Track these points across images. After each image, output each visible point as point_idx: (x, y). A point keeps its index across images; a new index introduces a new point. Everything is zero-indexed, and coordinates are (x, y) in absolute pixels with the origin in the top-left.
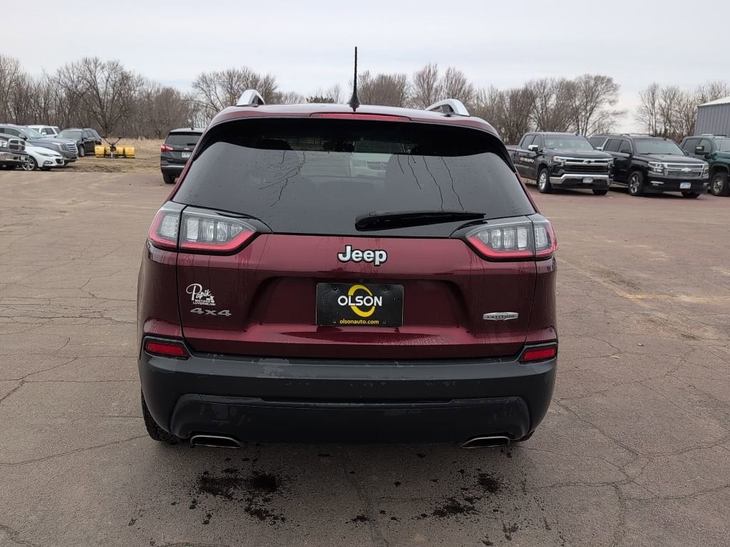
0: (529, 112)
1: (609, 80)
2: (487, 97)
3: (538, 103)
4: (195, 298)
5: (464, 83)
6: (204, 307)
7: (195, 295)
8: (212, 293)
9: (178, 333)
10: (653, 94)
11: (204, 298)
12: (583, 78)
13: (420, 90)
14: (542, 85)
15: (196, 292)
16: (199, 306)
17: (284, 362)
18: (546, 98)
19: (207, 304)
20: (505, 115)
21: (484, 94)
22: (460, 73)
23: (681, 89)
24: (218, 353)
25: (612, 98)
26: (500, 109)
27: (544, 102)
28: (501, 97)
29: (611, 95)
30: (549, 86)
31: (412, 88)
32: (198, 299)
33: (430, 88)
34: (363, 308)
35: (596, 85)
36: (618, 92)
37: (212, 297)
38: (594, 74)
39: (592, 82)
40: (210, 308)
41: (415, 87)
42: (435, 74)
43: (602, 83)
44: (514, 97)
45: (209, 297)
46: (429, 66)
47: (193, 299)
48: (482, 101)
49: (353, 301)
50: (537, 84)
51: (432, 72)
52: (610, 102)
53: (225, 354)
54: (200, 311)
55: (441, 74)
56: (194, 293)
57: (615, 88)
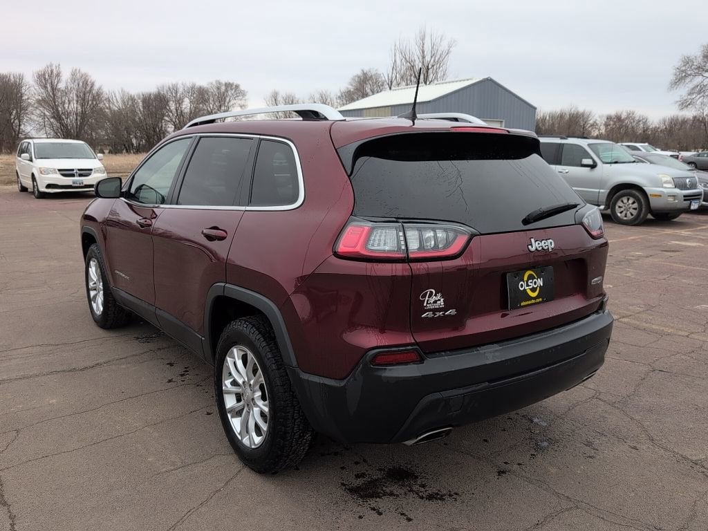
0: (163, 115)
1: (237, 87)
2: (119, 100)
3: (172, 106)
4: (427, 303)
5: (93, 85)
6: (434, 311)
7: (428, 300)
8: (443, 296)
9: (409, 340)
10: (275, 100)
11: (435, 302)
12: (214, 83)
13: (42, 90)
14: (174, 89)
15: (429, 297)
16: (430, 310)
17: (493, 347)
18: (179, 102)
19: (437, 307)
20: (140, 118)
21: (115, 97)
22: (86, 75)
23: (297, 96)
24: (444, 351)
25: (242, 102)
26: (134, 112)
27: (178, 105)
28: (132, 99)
29: (241, 100)
30: (181, 90)
31: (32, 88)
32: (430, 303)
33: (54, 89)
34: (533, 290)
35: (226, 91)
36: (246, 97)
37: (442, 300)
38: (224, 80)
39: (223, 88)
40: (439, 310)
41: (37, 88)
42: (58, 75)
43: (232, 89)
44: (147, 100)
45: (439, 300)
46: (51, 66)
47: (425, 305)
48: (113, 104)
49: (528, 285)
50: (169, 88)
51: (55, 72)
52: (241, 107)
53: (449, 350)
54: (430, 314)
55: (66, 76)
56: (427, 298)
57: (243, 94)
